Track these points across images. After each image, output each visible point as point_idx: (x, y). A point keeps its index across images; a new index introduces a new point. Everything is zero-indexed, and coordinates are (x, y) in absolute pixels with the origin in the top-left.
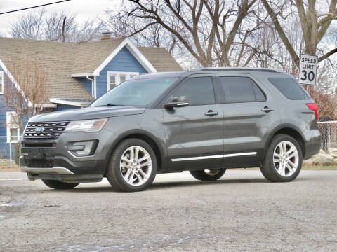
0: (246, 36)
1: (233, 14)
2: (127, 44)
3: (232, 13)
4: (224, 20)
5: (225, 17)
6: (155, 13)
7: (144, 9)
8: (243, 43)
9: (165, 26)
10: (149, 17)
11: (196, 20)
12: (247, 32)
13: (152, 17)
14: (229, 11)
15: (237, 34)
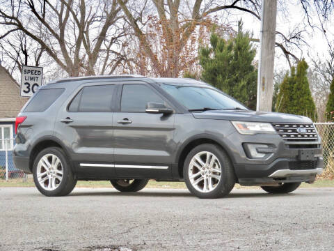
0: (111, 43)
3: (96, 19)
4: (88, 26)
6: (16, 19)
7: (5, 16)
8: (108, 50)
9: (28, 33)
10: (11, 23)
11: (62, 26)
12: (113, 39)
13: (14, 24)
14: (93, 17)
15: (103, 42)
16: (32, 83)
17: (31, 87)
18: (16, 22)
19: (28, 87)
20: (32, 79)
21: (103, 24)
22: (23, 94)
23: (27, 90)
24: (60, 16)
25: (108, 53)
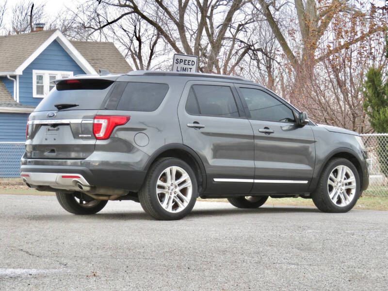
0: (238, 30)
1: (222, 4)
4: (212, 10)
5: (213, 7)
8: (234, 39)
9: (144, 17)
10: (125, 5)
11: (182, 9)
12: (240, 25)
13: (129, 6)
14: (218, 1)
15: (229, 28)
18: (131, 5)
21: (228, 8)
25: (234, 41)
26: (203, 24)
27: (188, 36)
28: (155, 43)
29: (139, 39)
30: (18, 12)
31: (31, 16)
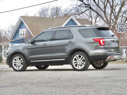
0: (123, 13)
2: (72, 18)
3: (118, 5)
5: (115, 6)
6: (89, 5)
7: (86, 4)
8: (122, 16)
9: (93, 10)
10: (87, 7)
11: (105, 7)
12: (124, 12)
13: (88, 7)
14: (117, 4)
15: (120, 13)
16: (121, 28)
17: (121, 30)
18: (89, 6)
19: (120, 30)
20: (121, 27)
21: (120, 7)
22: (118, 32)
23: (120, 31)
24: (104, 4)
25: (122, 17)
26: (112, 12)
27: (107, 15)
28: (96, 18)
29: (91, 17)
30: (52, 10)
31: (57, 11)
